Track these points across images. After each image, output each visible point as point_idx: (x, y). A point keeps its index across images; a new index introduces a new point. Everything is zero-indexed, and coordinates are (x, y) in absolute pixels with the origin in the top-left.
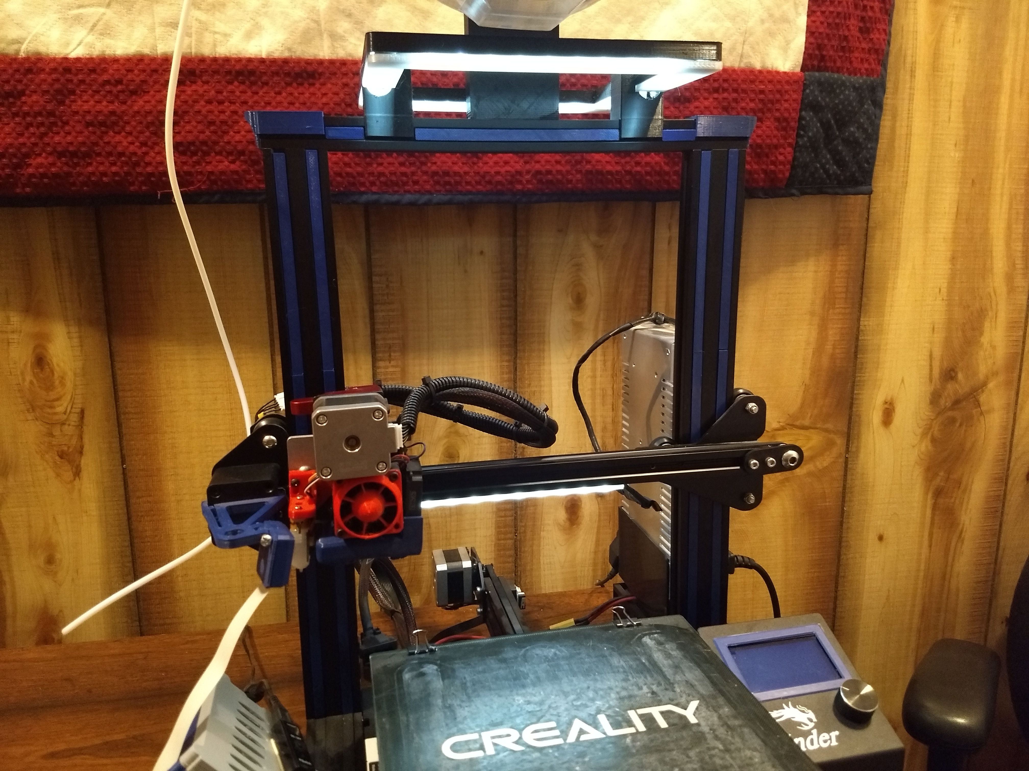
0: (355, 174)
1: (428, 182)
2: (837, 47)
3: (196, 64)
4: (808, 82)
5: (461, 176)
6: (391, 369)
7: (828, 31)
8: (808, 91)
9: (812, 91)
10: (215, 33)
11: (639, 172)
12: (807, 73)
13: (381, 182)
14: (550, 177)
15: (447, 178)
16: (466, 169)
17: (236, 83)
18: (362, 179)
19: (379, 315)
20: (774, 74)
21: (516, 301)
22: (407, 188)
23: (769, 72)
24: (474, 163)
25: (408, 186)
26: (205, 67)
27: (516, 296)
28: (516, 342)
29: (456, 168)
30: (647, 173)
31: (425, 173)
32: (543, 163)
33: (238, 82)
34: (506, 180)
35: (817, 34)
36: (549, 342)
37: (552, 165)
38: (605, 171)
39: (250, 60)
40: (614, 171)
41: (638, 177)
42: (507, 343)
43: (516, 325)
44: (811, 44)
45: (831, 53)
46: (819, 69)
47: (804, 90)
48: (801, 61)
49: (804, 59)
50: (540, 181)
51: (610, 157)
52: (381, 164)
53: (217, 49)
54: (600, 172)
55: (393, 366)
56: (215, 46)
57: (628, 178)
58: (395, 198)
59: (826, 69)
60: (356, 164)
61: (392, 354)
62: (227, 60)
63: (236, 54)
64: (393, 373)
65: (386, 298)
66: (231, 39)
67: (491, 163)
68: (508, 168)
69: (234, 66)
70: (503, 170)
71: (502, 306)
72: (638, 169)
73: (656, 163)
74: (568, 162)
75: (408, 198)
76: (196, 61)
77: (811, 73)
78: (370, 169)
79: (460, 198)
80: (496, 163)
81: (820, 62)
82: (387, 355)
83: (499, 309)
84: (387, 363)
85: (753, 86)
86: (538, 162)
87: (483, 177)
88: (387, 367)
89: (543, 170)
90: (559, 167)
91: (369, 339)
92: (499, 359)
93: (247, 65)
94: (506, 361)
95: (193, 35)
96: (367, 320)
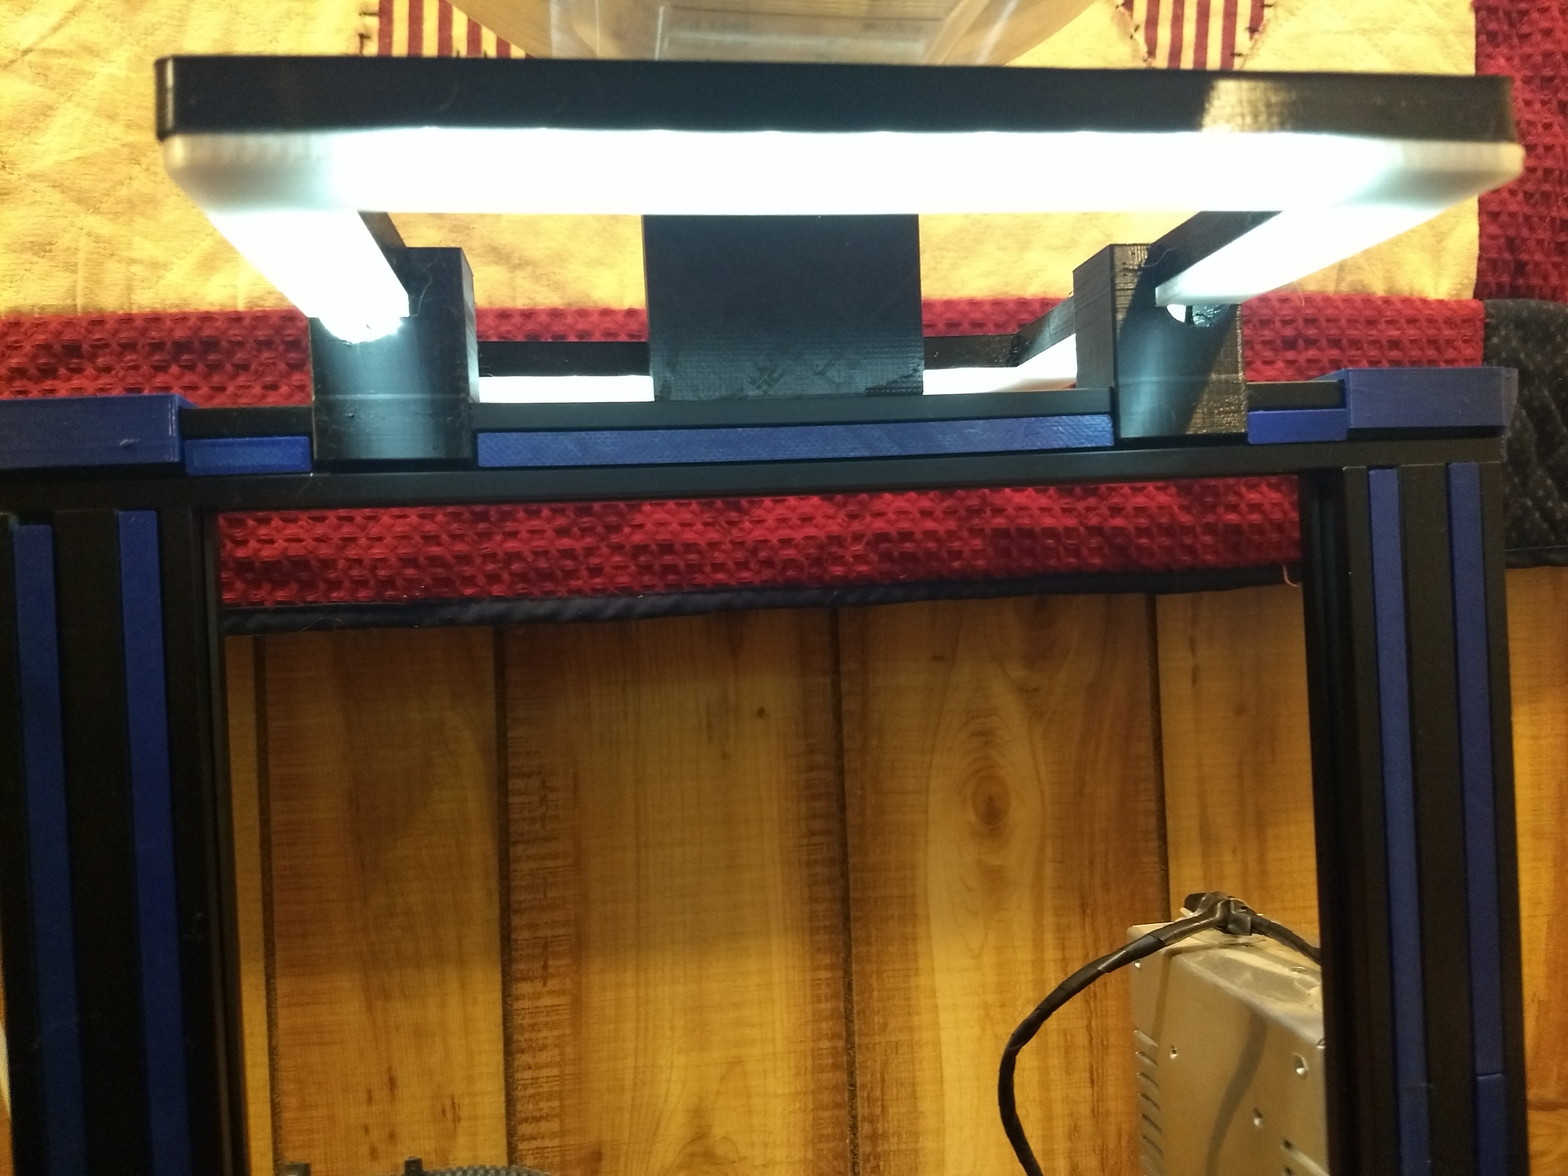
0: (449, 557)
1: (626, 567)
2: (1549, 243)
3: (83, 331)
4: (1493, 321)
5: (700, 552)
6: (547, 1001)
7: (1528, 210)
8: (1495, 340)
9: (1506, 340)
10: (132, 261)
11: (1121, 530)
12: (1489, 301)
13: (512, 574)
14: (908, 546)
15: (668, 559)
16: (713, 535)
17: (175, 369)
18: (468, 571)
19: (523, 868)
20: (1418, 303)
21: (843, 821)
22: (575, 583)
23: (1407, 301)
24: (731, 523)
25: (578, 578)
26: (105, 335)
27: (843, 808)
28: (847, 918)
29: (689, 536)
30: (1142, 532)
31: (618, 548)
32: (892, 516)
33: (180, 366)
34: (807, 556)
35: (1504, 218)
36: (927, 917)
37: (913, 521)
38: (1038, 529)
39: (207, 318)
40: (1060, 529)
41: (1118, 540)
42: (827, 923)
43: (845, 876)
44: (1493, 237)
45: (1538, 257)
46: (1514, 293)
47: (1487, 339)
48: (1473, 275)
49: (1480, 272)
50: (887, 557)
51: (1050, 497)
52: (513, 535)
53: (134, 297)
54: (1029, 533)
55: (551, 993)
56: (130, 289)
57: (1094, 542)
58: (546, 607)
59: (1529, 292)
60: (454, 537)
61: (550, 963)
62: (155, 319)
63: (177, 306)
64: (553, 1009)
65: (538, 826)
66: (168, 275)
67: (771, 522)
68: (810, 531)
69: (172, 330)
70: (798, 536)
71: (812, 833)
72: (1119, 522)
73: (1161, 508)
74: (950, 512)
75: (578, 605)
76: (84, 324)
77: (1499, 302)
78: (487, 546)
79: (699, 599)
80: (783, 521)
81: (1514, 277)
82: (538, 965)
83: (805, 841)
84: (538, 986)
85: (1374, 332)
86: (880, 514)
87: (754, 552)
88: (538, 996)
89: (893, 532)
90: (929, 524)
91: (494, 930)
92: (808, 963)
93: (199, 329)
94: (827, 968)
95: (81, 267)
96: (493, 883)
